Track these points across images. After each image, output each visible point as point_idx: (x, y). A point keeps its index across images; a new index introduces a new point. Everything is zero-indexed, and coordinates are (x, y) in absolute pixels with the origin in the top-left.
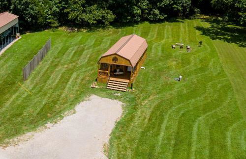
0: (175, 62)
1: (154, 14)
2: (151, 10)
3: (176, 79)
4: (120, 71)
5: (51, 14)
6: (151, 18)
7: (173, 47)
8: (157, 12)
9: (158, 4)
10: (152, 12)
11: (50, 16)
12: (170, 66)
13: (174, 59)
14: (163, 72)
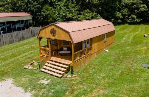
0: (145, 48)
1: (132, 18)
2: (130, 15)
3: (144, 65)
4: (68, 50)
5: (60, 17)
6: (130, 21)
7: (145, 36)
8: (135, 16)
9: (136, 11)
10: (131, 17)
11: (58, 18)
12: (139, 50)
13: (145, 45)
14: (129, 55)
